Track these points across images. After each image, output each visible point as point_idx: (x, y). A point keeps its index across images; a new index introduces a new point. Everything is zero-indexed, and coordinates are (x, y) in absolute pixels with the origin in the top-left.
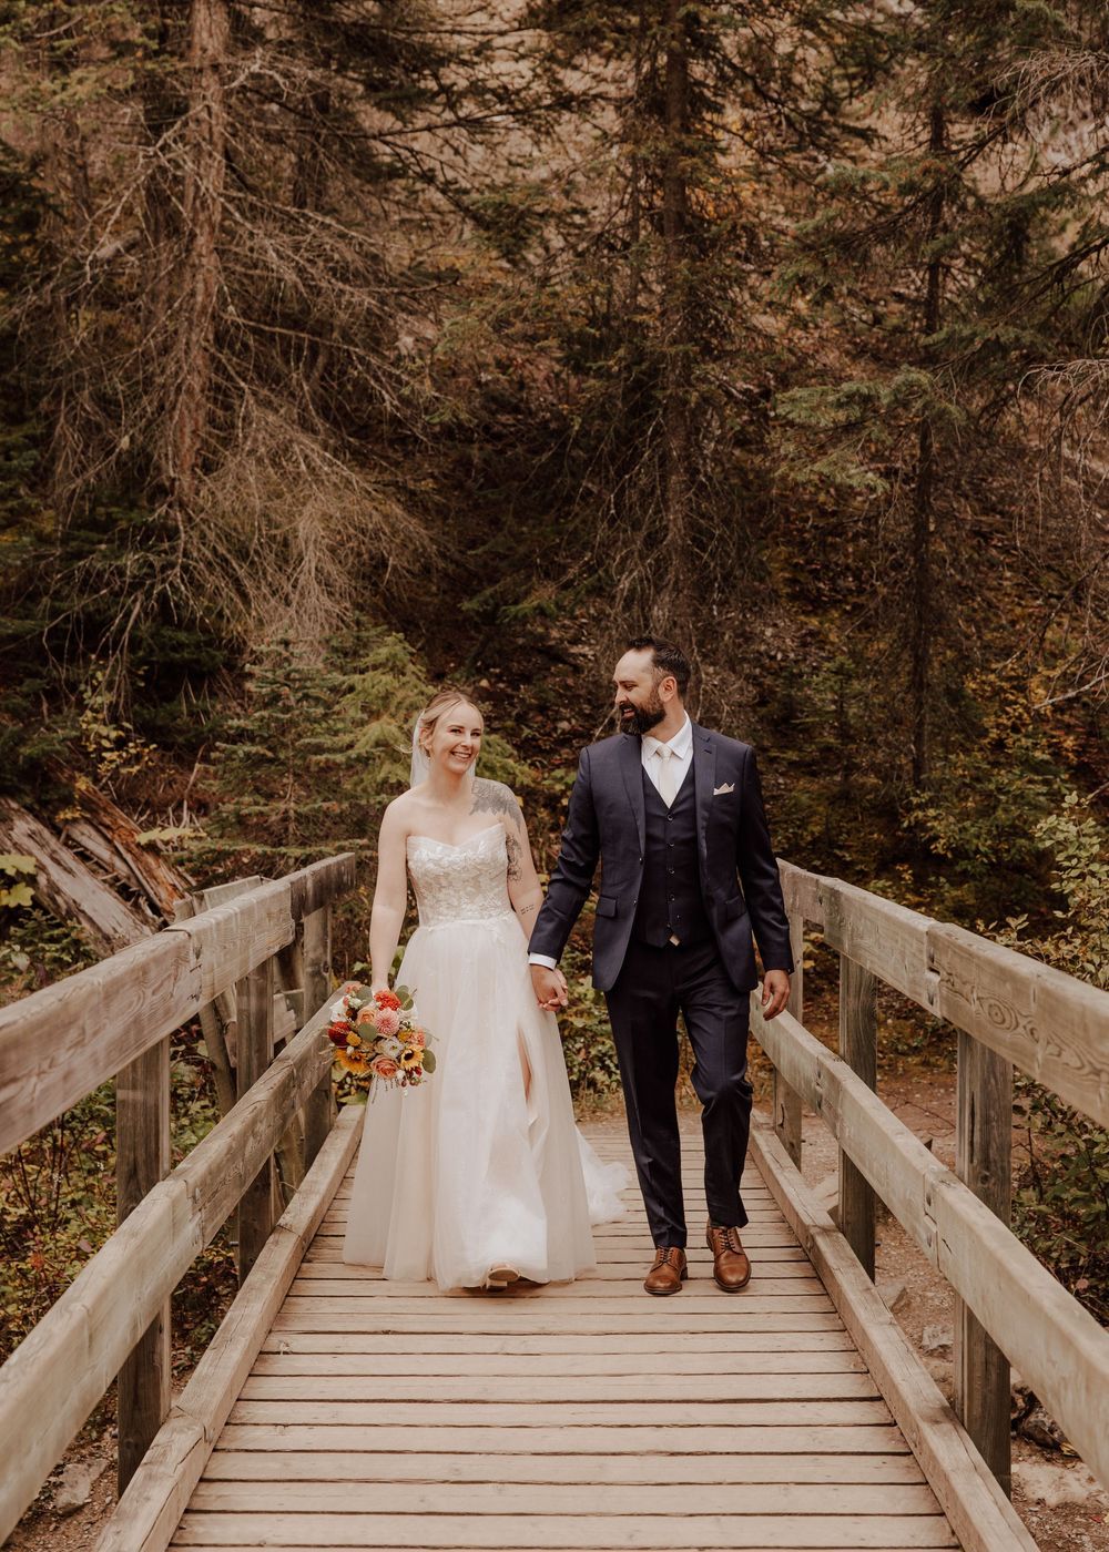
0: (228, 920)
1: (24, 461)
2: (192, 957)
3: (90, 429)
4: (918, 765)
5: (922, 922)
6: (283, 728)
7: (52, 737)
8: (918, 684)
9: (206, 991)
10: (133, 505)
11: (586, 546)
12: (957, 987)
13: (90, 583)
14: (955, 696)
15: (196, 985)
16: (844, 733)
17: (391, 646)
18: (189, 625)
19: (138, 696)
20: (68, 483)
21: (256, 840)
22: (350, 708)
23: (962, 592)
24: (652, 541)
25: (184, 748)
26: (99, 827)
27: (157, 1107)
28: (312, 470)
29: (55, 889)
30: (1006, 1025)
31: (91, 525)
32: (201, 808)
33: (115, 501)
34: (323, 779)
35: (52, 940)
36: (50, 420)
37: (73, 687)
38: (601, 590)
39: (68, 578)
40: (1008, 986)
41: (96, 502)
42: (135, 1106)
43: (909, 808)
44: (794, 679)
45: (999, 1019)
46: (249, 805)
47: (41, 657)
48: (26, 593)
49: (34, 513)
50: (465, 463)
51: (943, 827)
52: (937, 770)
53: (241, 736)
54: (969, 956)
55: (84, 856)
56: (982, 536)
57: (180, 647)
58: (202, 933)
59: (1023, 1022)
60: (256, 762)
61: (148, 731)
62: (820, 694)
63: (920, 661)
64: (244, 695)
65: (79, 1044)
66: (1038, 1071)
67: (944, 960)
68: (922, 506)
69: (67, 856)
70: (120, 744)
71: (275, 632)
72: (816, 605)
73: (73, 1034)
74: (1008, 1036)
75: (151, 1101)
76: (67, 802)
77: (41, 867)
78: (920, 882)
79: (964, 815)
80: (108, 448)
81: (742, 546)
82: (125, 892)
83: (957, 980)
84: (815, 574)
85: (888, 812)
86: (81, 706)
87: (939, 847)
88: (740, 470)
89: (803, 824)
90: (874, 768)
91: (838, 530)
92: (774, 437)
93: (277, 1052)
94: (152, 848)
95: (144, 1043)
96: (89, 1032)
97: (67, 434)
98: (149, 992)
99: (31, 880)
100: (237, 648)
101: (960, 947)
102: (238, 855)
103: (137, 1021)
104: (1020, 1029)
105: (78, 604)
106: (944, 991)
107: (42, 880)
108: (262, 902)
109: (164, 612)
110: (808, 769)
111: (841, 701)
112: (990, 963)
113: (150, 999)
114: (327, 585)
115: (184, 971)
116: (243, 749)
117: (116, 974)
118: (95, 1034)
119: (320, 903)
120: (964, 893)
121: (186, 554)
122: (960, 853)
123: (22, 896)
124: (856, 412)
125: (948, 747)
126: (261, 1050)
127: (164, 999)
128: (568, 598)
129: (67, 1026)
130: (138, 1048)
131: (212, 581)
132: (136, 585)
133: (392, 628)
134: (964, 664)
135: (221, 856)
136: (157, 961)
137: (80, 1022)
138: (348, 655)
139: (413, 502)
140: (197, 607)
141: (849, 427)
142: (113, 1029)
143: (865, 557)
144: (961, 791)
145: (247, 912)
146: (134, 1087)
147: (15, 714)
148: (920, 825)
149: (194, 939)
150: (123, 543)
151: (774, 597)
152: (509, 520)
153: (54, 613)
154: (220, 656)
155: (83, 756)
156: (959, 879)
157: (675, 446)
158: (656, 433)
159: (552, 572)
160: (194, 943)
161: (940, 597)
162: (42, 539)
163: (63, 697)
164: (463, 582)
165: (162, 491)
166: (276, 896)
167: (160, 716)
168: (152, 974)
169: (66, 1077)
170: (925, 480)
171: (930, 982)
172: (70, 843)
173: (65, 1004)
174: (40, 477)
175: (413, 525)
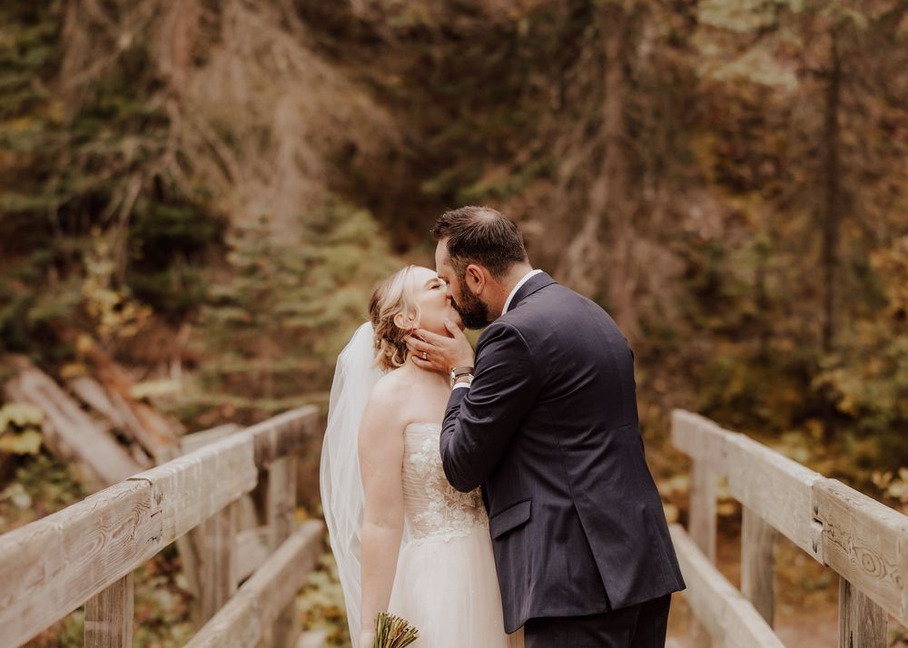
0: (190, 469)
1: (37, 56)
2: (153, 504)
3: (95, 29)
4: (828, 331)
5: (811, 478)
6: (263, 295)
7: (56, 302)
8: (829, 259)
9: (167, 534)
10: (132, 96)
11: (533, 135)
12: (836, 538)
13: (93, 165)
14: (862, 271)
15: (156, 528)
16: (764, 302)
17: (359, 222)
18: (179, 202)
19: (135, 266)
20: (75, 76)
21: (238, 393)
22: (321, 276)
23: (870, 177)
24: (592, 130)
25: (173, 312)
26: (101, 382)
27: (120, 637)
28: (291, 66)
29: (57, 437)
30: (876, 573)
31: (96, 114)
32: (190, 364)
33: (116, 92)
34: (297, 340)
35: (56, 481)
36: (60, 20)
37: (77, 256)
38: (546, 174)
39: (74, 162)
40: (878, 538)
41: (100, 94)
42: (101, 636)
43: (819, 370)
44: (719, 254)
45: (871, 567)
46: (231, 363)
47: (49, 230)
48: (35, 173)
49: (43, 102)
50: (427, 61)
51: (850, 387)
52: (844, 337)
53: (225, 302)
54: (845, 509)
55: (85, 407)
56: (888, 128)
57: (171, 222)
58: (162, 481)
59: (890, 570)
60: (237, 324)
61: (144, 296)
62: (741, 267)
63: (831, 240)
64: (228, 267)
65: (39, 583)
66: (902, 615)
67: (824, 513)
68: (833, 101)
69: (71, 407)
70: (118, 308)
71: (256, 209)
72: (737, 187)
73: (33, 574)
74: (877, 583)
75: (115, 633)
76: (71, 358)
77: (46, 417)
78: (829, 437)
79: (869, 377)
80: (110, 45)
81: (671, 136)
82: (123, 439)
83: (836, 531)
84: (739, 162)
85: (801, 373)
86: (84, 274)
87: (846, 405)
88: (672, 68)
89: (725, 383)
90: (789, 334)
91: (759, 122)
92: (698, 39)
93: (240, 584)
94: (145, 401)
95: (104, 581)
96: (48, 571)
97: (75, 33)
98: (110, 535)
99: (38, 428)
100: (222, 224)
101: (839, 501)
102: (220, 408)
103: (97, 561)
104: (888, 577)
105: (82, 184)
106: (826, 539)
107: (48, 429)
108: (223, 453)
109: (158, 191)
110: (731, 334)
111: (761, 274)
112: (864, 516)
113: (111, 541)
114: (303, 169)
115: (145, 516)
116: (226, 314)
117: (76, 520)
118: (55, 574)
119: (282, 452)
120: (869, 447)
121: (180, 140)
122: (864, 410)
123: (29, 443)
124: (768, 18)
125: (856, 316)
126: (225, 584)
127: (124, 541)
128: (517, 181)
129: (27, 567)
130: (98, 585)
131: (202, 164)
132: (134, 167)
133: (360, 205)
134: (870, 241)
135: (204, 409)
136: (119, 506)
137: (40, 563)
138: (322, 230)
139: (382, 95)
140: (188, 188)
141: (764, 31)
142: (73, 569)
143: (783, 146)
144: (867, 355)
145: (208, 463)
146: (100, 619)
147: (27, 280)
148: (828, 387)
149: (156, 487)
150: (122, 129)
151: (701, 181)
152: (465, 112)
153: (61, 191)
154: (208, 230)
155: (86, 319)
156: (865, 434)
157: (612, 47)
158: (597, 35)
159: (503, 156)
160: (156, 490)
161: (849, 183)
162: (52, 126)
163: (68, 265)
164: (425, 166)
165: (157, 85)
166: (238, 448)
167: (153, 282)
168: (113, 519)
169: (25, 613)
170: (833, 78)
171: (814, 531)
172: (73, 395)
173: (25, 547)
174: (50, 71)
175: (380, 115)
